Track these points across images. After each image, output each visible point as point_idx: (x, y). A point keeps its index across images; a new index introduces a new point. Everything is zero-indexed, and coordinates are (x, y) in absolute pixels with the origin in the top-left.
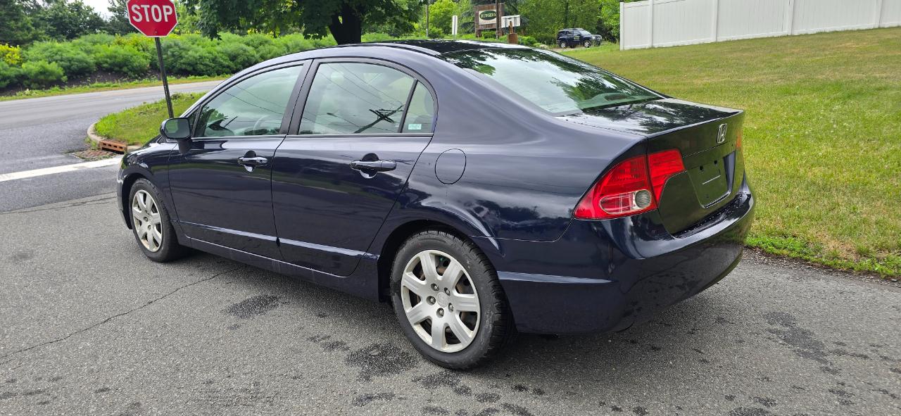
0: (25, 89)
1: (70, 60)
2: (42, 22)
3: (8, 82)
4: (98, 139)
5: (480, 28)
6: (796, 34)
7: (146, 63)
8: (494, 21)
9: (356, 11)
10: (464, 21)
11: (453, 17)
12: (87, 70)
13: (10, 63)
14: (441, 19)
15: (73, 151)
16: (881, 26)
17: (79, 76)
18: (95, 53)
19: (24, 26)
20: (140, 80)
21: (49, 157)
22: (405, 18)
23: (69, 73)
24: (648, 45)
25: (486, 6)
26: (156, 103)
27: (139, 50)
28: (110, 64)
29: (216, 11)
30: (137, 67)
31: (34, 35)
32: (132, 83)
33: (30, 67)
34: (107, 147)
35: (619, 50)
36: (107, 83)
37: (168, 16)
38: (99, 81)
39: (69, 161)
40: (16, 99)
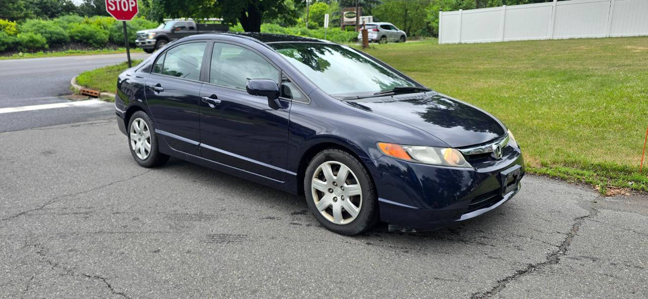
0: (19, 52)
1: (51, 33)
2: (31, 5)
3: (6, 46)
4: (80, 88)
5: (345, 24)
6: (555, 39)
7: (106, 37)
8: (354, 19)
9: (258, 9)
10: (334, 18)
11: (326, 15)
12: (63, 41)
13: (9, 33)
14: (318, 16)
15: (62, 95)
16: (611, 36)
17: (57, 45)
18: (70, 29)
19: (18, 7)
20: (101, 49)
21: (47, 98)
22: (291, 16)
23: (51, 42)
24: (457, 41)
25: (349, 8)
26: (117, 66)
27: (101, 28)
28: (80, 37)
29: (163, 5)
30: (99, 40)
31: (25, 14)
32: (96, 51)
33: (23, 37)
34: (86, 93)
35: (438, 43)
36: (78, 51)
37: (132, 7)
38: (72, 49)
39: (61, 100)
40: (12, 59)
